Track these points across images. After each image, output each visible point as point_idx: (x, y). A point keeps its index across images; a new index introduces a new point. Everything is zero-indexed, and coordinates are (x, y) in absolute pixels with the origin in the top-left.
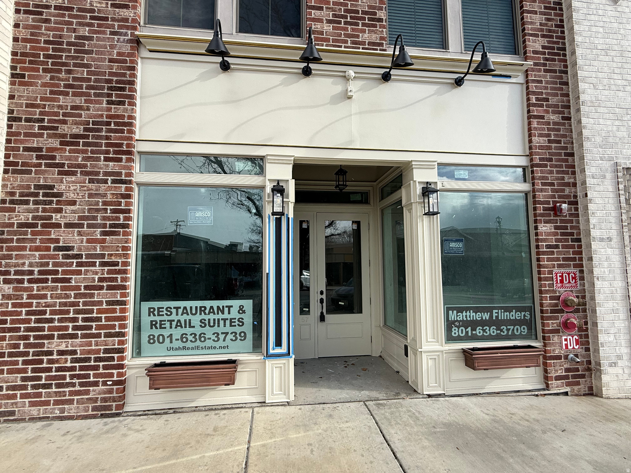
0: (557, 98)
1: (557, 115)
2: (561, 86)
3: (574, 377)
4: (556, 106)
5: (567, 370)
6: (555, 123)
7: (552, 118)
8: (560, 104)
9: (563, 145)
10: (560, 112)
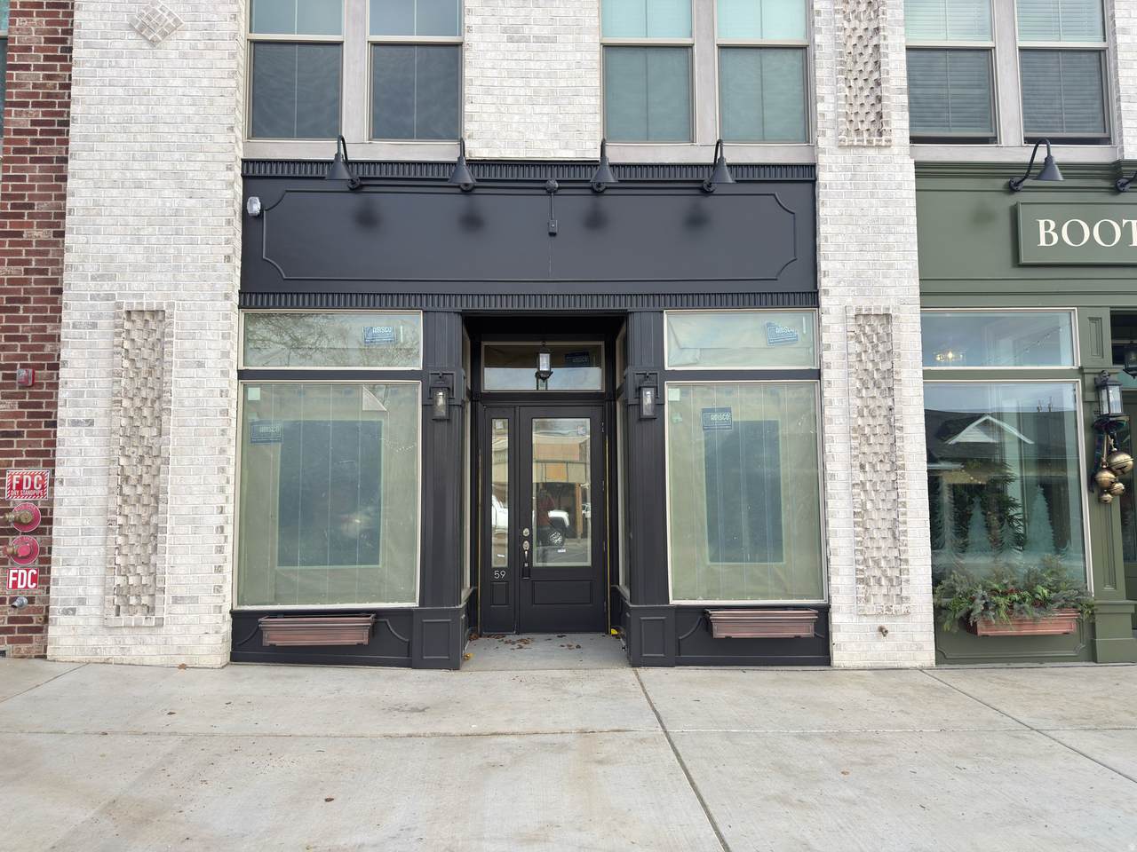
0: (49, 202)
1: (44, 230)
2: (59, 183)
3: (22, 630)
4: (47, 215)
5: (12, 620)
6: (40, 243)
7: (36, 234)
8: (53, 211)
9: (50, 276)
10: (50, 225)
